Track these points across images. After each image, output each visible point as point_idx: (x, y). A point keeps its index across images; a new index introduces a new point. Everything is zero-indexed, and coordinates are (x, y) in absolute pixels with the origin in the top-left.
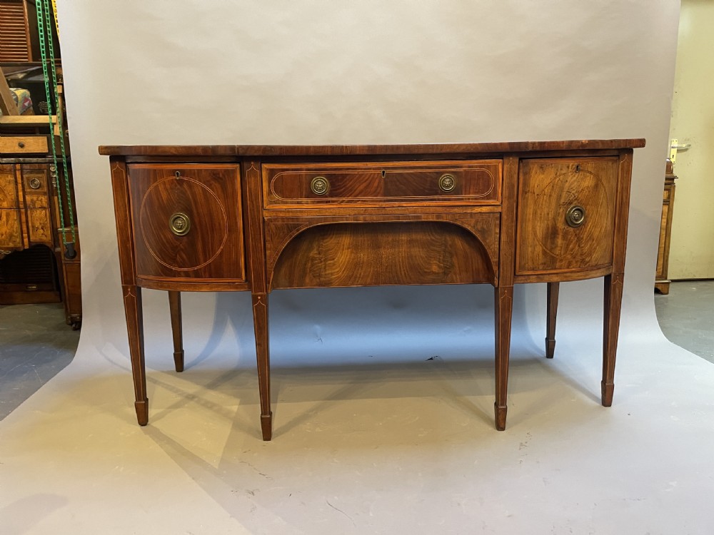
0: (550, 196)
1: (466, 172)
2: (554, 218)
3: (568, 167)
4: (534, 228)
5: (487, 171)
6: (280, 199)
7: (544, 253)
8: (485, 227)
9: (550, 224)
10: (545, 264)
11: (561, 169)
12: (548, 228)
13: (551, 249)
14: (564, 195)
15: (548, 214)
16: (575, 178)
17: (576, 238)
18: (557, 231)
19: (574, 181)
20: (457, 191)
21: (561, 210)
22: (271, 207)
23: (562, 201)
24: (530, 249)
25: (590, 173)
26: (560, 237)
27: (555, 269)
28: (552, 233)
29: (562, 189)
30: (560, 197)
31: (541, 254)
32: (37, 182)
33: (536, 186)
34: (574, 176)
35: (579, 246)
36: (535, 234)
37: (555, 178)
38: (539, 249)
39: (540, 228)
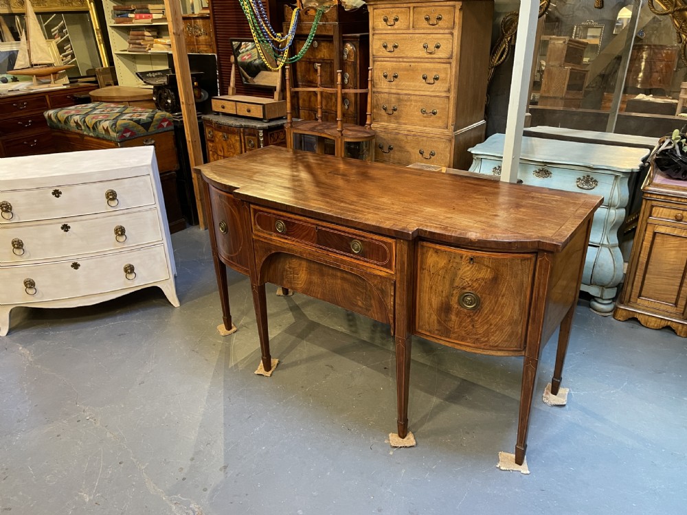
0: (444, 277)
1: (369, 242)
2: (447, 297)
3: (461, 257)
4: (430, 299)
5: (384, 246)
6: (261, 229)
7: (439, 322)
8: (383, 287)
9: (444, 301)
10: (439, 330)
11: (454, 258)
12: (442, 303)
13: (445, 321)
14: (457, 280)
15: (442, 292)
16: (468, 268)
17: (470, 319)
18: (451, 308)
19: (468, 271)
20: (363, 254)
21: (454, 292)
22: (256, 232)
23: (456, 284)
24: (427, 315)
25: (488, 267)
26: (454, 314)
27: (449, 337)
28: (445, 309)
29: (456, 275)
30: (453, 281)
31: (436, 322)
32: (252, 142)
33: (431, 265)
34: (468, 266)
35: (473, 326)
36: (431, 305)
37: (448, 264)
38: (434, 317)
39: (436, 301)
